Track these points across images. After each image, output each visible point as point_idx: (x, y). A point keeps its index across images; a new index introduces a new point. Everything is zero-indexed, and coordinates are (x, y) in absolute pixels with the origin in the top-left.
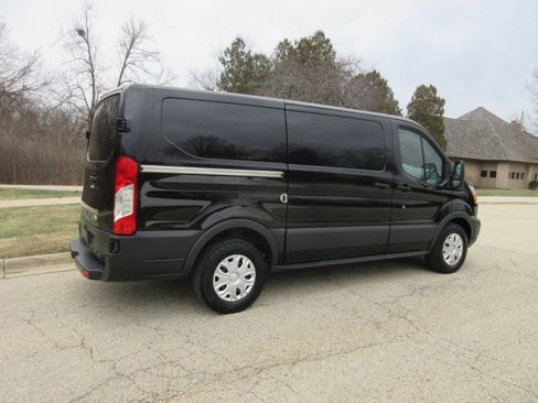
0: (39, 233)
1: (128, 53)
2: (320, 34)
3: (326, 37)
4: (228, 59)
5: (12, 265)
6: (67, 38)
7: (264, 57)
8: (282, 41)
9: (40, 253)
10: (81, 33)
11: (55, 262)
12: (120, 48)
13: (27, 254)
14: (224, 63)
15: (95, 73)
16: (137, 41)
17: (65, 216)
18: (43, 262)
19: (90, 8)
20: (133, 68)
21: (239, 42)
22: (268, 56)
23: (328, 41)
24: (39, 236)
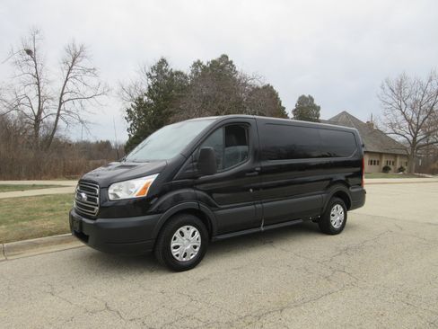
0: (24, 220)
1: (70, 69)
2: (225, 57)
3: (229, 60)
4: (154, 74)
5: (10, 249)
6: (17, 57)
7: (182, 73)
8: (196, 61)
9: (32, 237)
10: (29, 52)
11: (46, 244)
12: (63, 65)
13: (21, 239)
14: (151, 77)
15: (41, 85)
16: (78, 59)
17: (36, 206)
18: (36, 245)
19: (37, 32)
20: (75, 81)
21: (163, 62)
22: (185, 73)
23: (231, 62)
24: (24, 223)
